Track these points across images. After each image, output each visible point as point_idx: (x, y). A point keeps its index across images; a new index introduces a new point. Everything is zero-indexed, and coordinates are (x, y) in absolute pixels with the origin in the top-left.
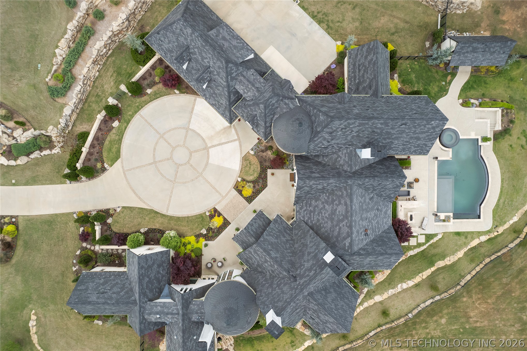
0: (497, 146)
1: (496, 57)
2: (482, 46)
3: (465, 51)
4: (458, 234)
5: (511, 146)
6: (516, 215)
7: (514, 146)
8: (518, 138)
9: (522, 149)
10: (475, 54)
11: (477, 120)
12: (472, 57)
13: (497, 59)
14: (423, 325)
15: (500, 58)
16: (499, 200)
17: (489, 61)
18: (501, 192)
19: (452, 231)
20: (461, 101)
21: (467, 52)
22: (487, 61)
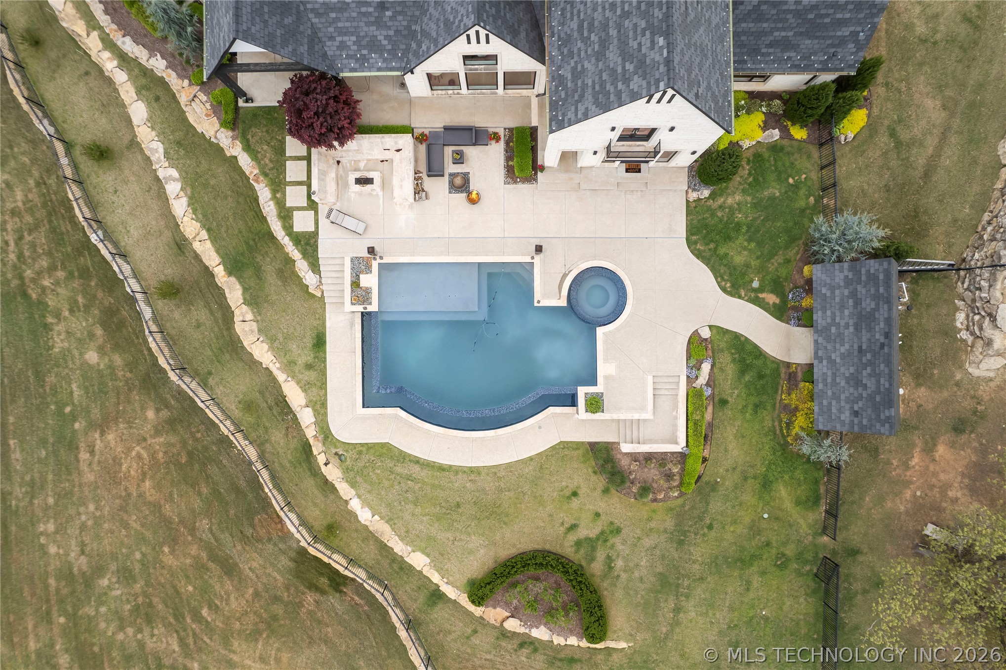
0: (575, 453)
1: (843, 397)
2: (877, 336)
3: (861, 290)
4: (320, 342)
5: (575, 494)
6: (377, 517)
7: (575, 503)
8: (598, 515)
9: (567, 526)
10: (851, 329)
11: (650, 380)
12: (842, 323)
13: (834, 403)
14: (80, 300)
15: (840, 411)
16: (417, 461)
17: (829, 380)
18: (442, 468)
19: (328, 324)
20: (706, 333)
21: (857, 302)
22: (829, 373)
